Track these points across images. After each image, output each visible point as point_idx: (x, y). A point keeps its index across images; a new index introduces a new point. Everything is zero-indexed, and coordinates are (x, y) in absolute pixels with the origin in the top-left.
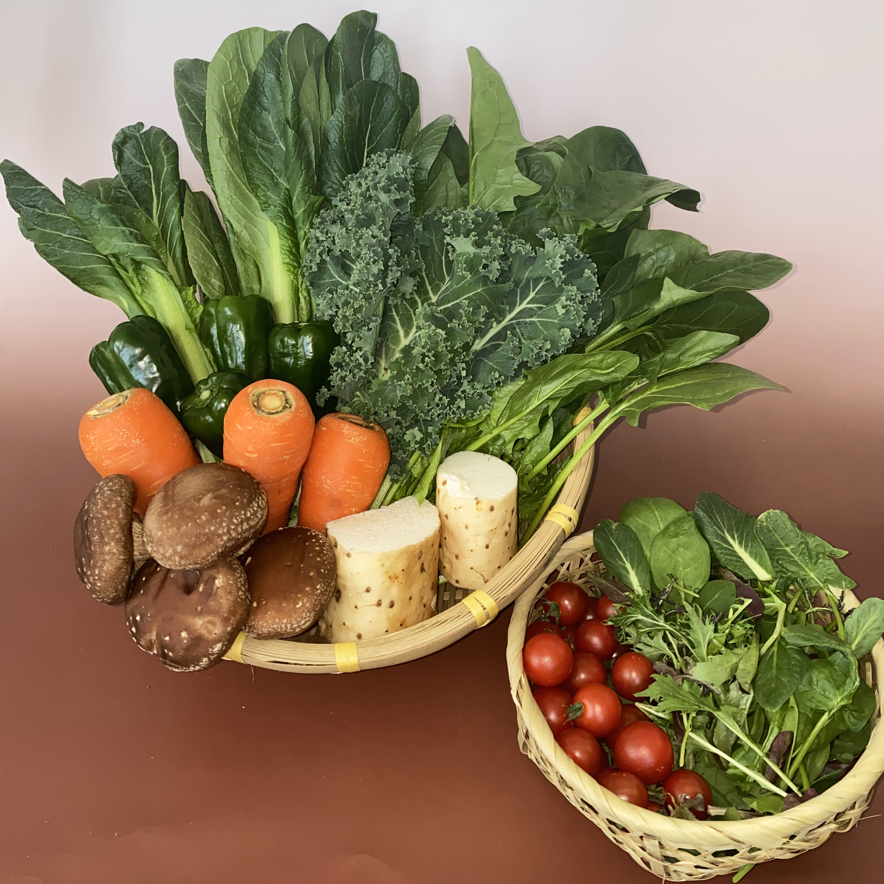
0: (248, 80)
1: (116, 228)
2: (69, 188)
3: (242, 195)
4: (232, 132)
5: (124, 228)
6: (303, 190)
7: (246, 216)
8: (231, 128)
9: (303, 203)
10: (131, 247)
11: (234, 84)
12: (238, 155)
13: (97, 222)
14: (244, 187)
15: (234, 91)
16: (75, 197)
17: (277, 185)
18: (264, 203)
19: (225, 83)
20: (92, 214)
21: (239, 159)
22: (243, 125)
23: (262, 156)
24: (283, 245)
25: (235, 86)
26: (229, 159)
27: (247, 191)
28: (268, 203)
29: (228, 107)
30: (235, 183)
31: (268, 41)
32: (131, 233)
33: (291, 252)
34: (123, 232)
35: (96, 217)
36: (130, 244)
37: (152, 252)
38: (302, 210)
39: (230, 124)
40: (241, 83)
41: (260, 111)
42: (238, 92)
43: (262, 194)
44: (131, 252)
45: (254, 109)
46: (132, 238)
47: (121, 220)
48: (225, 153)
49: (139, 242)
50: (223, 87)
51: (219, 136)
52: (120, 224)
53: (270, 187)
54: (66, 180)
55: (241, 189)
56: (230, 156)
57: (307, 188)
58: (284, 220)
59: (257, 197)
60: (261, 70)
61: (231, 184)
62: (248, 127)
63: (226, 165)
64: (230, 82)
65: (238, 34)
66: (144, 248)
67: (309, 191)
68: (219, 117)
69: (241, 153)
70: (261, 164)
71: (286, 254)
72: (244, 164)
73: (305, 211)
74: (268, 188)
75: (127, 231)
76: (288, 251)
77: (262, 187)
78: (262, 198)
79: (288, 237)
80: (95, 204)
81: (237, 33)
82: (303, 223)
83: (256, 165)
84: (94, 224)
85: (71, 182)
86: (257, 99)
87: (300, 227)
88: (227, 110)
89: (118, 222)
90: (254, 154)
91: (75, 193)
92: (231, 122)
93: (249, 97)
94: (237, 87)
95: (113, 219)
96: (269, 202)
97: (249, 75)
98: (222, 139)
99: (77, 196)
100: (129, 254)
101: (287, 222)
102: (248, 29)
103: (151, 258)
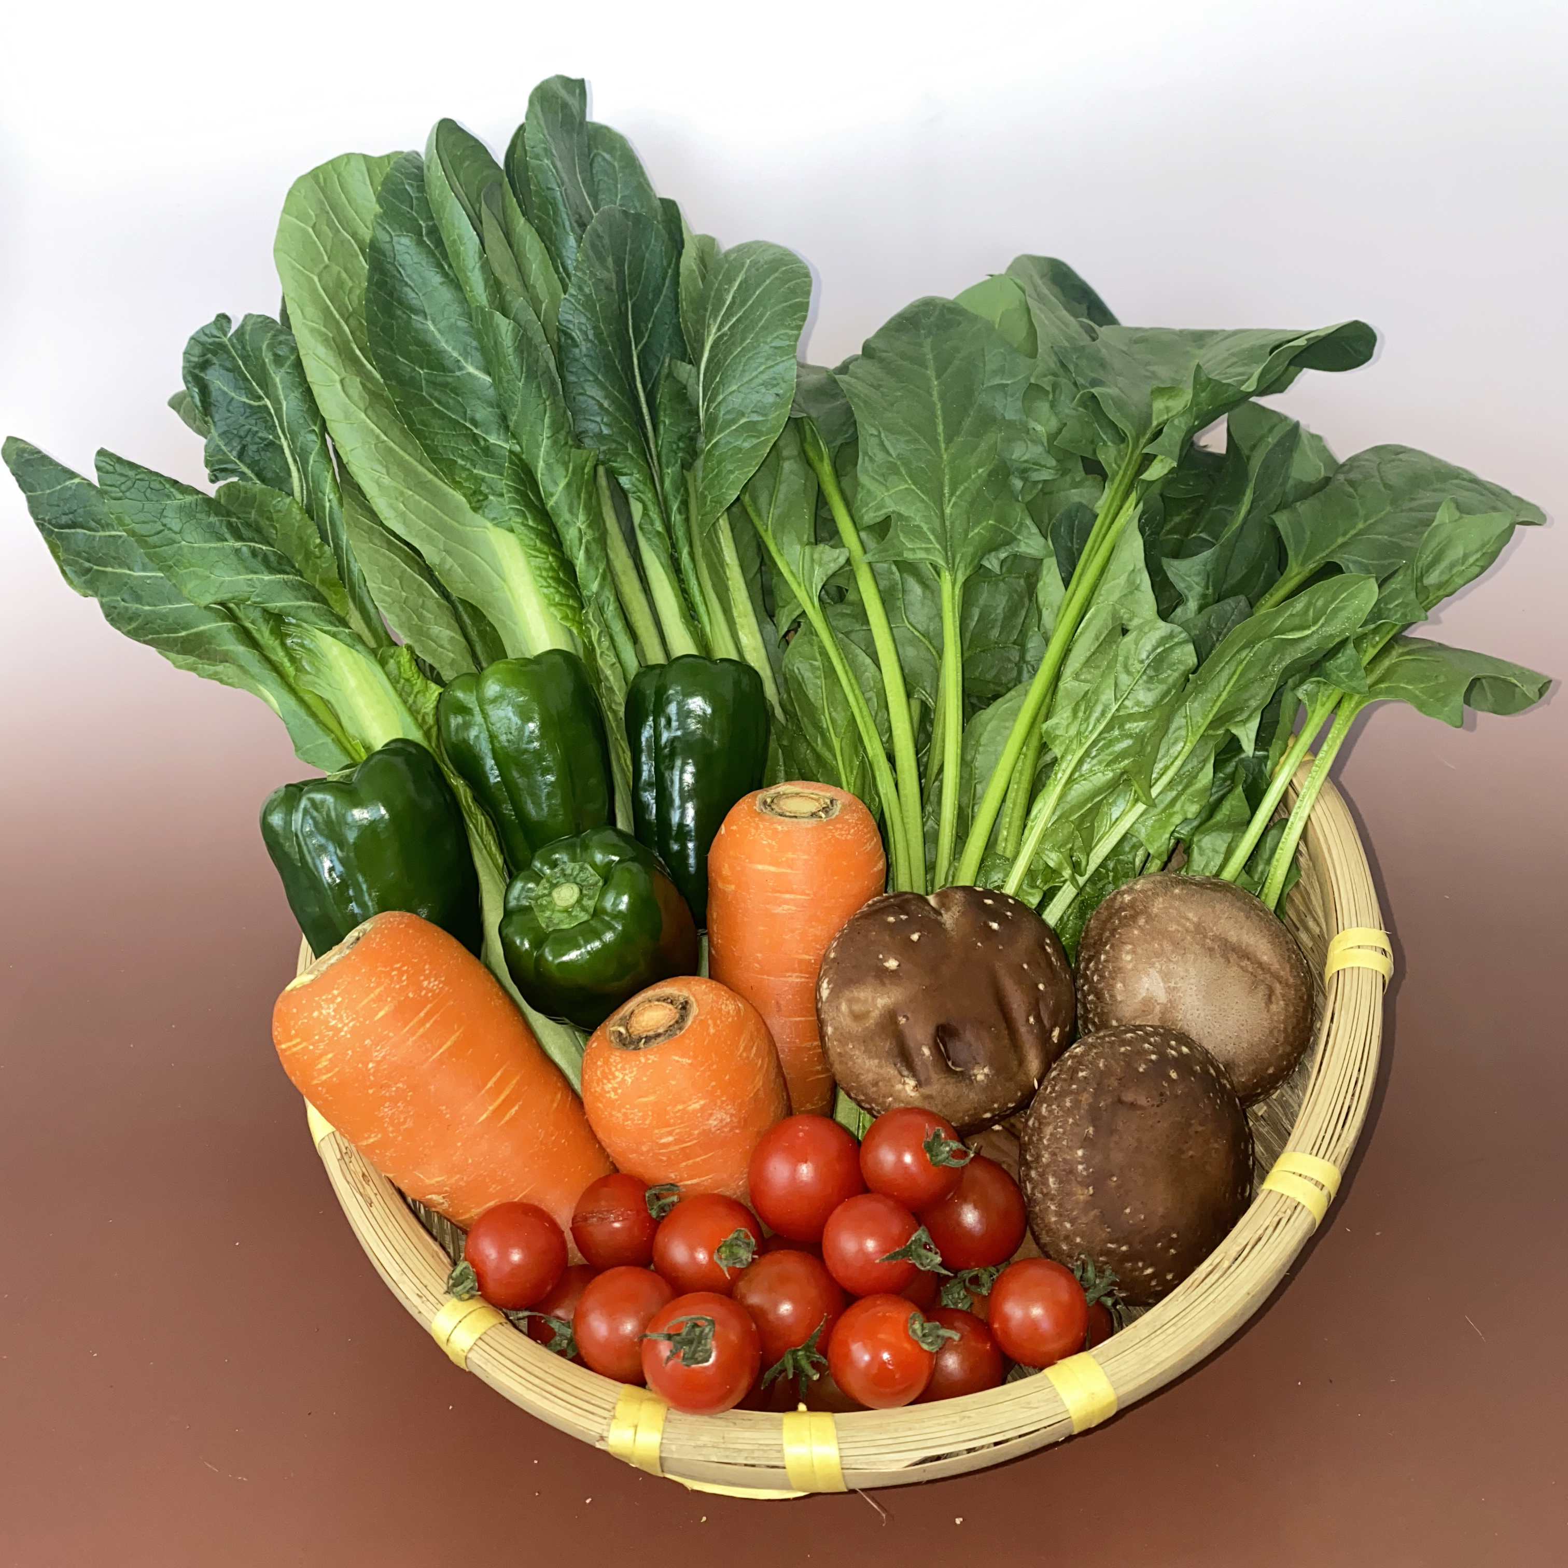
0: (361, 258)
1: (219, 545)
2: (110, 468)
3: (422, 486)
4: (363, 366)
5: (238, 544)
6: (555, 442)
7: (442, 528)
8: (357, 357)
9: (559, 470)
10: (257, 584)
11: (336, 269)
12: (389, 407)
13: (178, 537)
14: (420, 468)
15: (340, 284)
16: (123, 488)
17: (487, 450)
18: (475, 493)
19: (317, 270)
20: (165, 521)
21: (396, 416)
22: (381, 351)
23: (439, 402)
24: (539, 568)
25: (339, 273)
26: (375, 419)
27: (430, 476)
28: (481, 493)
29: (337, 316)
30: (401, 464)
31: (379, 179)
32: (254, 553)
33: (558, 580)
34: (237, 551)
35: (176, 525)
36: (255, 576)
37: (304, 590)
38: (562, 484)
39: (353, 352)
40: (349, 266)
41: (404, 316)
42: (351, 284)
43: (464, 476)
44: (258, 595)
45: (392, 316)
46: (256, 564)
47: (230, 525)
48: (362, 406)
49: (272, 570)
50: (316, 279)
51: (337, 378)
52: (228, 536)
53: (476, 458)
54: (102, 453)
55: (417, 474)
56: (374, 410)
57: (561, 436)
58: (528, 515)
59: (457, 485)
60: (383, 237)
61: (394, 469)
62: (392, 350)
63: (372, 430)
64: (326, 267)
65: (314, 174)
66: (286, 582)
67: (566, 443)
68: (326, 340)
69: (397, 403)
70: (443, 416)
71: (549, 586)
72: (411, 424)
73: (568, 485)
74: (472, 461)
75: (245, 549)
76: (552, 578)
77: (460, 462)
78: (466, 484)
79: (546, 549)
80: (169, 497)
81: (310, 173)
82: (571, 511)
83: (433, 421)
84: (173, 542)
85: (111, 456)
86: (391, 295)
87: (567, 522)
88: (338, 322)
89: (224, 530)
90: (423, 402)
91: (123, 479)
92: (355, 347)
93: (375, 293)
94: (344, 275)
95: (210, 525)
96: (483, 488)
97: (361, 249)
98: (347, 380)
99: (129, 483)
100: (253, 599)
101: (534, 520)
102: (332, 162)
103: (304, 603)
